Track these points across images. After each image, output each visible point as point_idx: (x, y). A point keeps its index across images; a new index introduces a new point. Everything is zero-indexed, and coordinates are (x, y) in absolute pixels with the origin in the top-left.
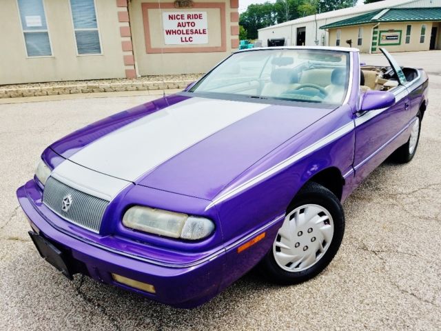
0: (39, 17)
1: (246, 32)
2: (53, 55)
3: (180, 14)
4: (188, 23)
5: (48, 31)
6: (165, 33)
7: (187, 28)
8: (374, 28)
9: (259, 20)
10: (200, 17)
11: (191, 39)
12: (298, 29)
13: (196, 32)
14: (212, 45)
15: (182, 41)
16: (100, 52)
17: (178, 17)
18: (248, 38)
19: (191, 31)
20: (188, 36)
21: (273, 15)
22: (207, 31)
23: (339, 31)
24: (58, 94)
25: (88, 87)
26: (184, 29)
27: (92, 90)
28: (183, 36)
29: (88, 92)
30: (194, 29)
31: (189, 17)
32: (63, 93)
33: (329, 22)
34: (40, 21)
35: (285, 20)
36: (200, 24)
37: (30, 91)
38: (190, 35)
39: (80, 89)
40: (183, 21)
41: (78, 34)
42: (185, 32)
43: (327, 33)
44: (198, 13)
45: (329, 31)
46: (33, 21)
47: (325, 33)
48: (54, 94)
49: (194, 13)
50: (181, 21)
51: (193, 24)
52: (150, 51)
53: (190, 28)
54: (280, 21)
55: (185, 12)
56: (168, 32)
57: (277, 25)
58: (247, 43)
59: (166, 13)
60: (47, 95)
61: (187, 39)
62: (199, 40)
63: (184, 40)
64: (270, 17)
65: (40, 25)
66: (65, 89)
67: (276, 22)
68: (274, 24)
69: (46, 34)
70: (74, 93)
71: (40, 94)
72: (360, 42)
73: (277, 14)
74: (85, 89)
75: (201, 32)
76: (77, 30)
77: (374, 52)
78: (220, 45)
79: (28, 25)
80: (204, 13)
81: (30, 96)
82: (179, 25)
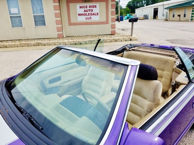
0: (17, 9)
1: (130, 10)
2: (23, 27)
3: (85, 5)
4: (89, 10)
5: (21, 15)
6: (78, 15)
7: (89, 12)
8: (193, 9)
9: (137, 4)
10: (95, 7)
11: (91, 18)
12: (154, 9)
13: (93, 14)
14: (101, 21)
15: (86, 19)
16: (45, 25)
17: (84, 7)
18: (131, 13)
19: (91, 14)
20: (89, 17)
21: (144, 2)
22: (99, 14)
23: (174, 10)
24: (23, 46)
25: (37, 43)
26: (87, 13)
27: (38, 45)
28: (87, 17)
29: (37, 45)
30: (92, 13)
31: (90, 7)
32: (25, 46)
33: (170, 6)
34: (17, 10)
35: (149, 5)
36: (95, 10)
37: (9, 45)
38: (90, 16)
39: (33, 44)
40: (87, 9)
41: (35, 17)
42: (88, 14)
43: (168, 11)
44: (94, 5)
45: (169, 10)
46: (14, 11)
47: (167, 11)
48: (20, 46)
49: (92, 5)
50: (86, 9)
51: (92, 11)
52: (70, 24)
53: (90, 12)
54: (147, 5)
55: (88, 4)
56: (79, 15)
57: (146, 7)
58: (130, 15)
59: (78, 5)
60: (18, 47)
61: (89, 18)
62: (95, 18)
63: (87, 18)
64: (142, 3)
65: (17, 12)
66: (26, 44)
67: (145, 5)
68: (144, 6)
69: (20, 17)
70: (30, 46)
71: (14, 46)
72: (185, 16)
73: (146, 1)
74: (35, 44)
75: (96, 14)
76: (34, 15)
77: (192, 21)
78: (106, 21)
79: (12, 13)
80: (97, 5)
81: (10, 47)
82: (85, 11)
